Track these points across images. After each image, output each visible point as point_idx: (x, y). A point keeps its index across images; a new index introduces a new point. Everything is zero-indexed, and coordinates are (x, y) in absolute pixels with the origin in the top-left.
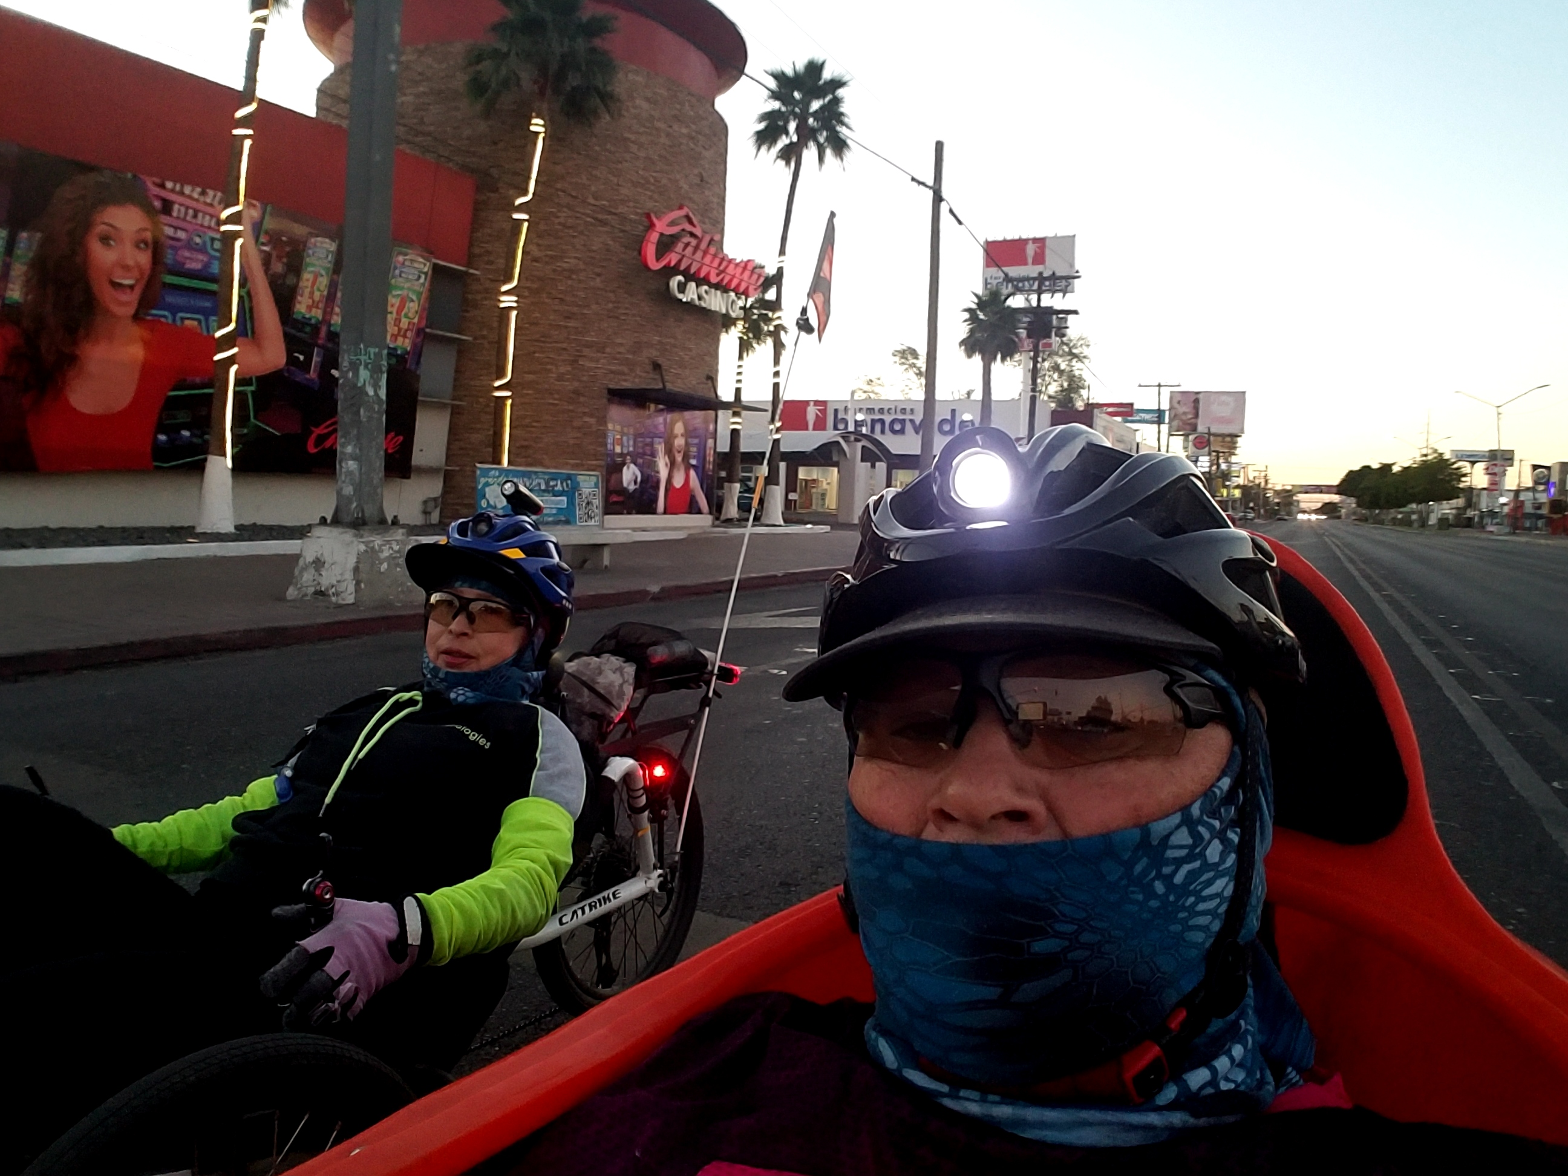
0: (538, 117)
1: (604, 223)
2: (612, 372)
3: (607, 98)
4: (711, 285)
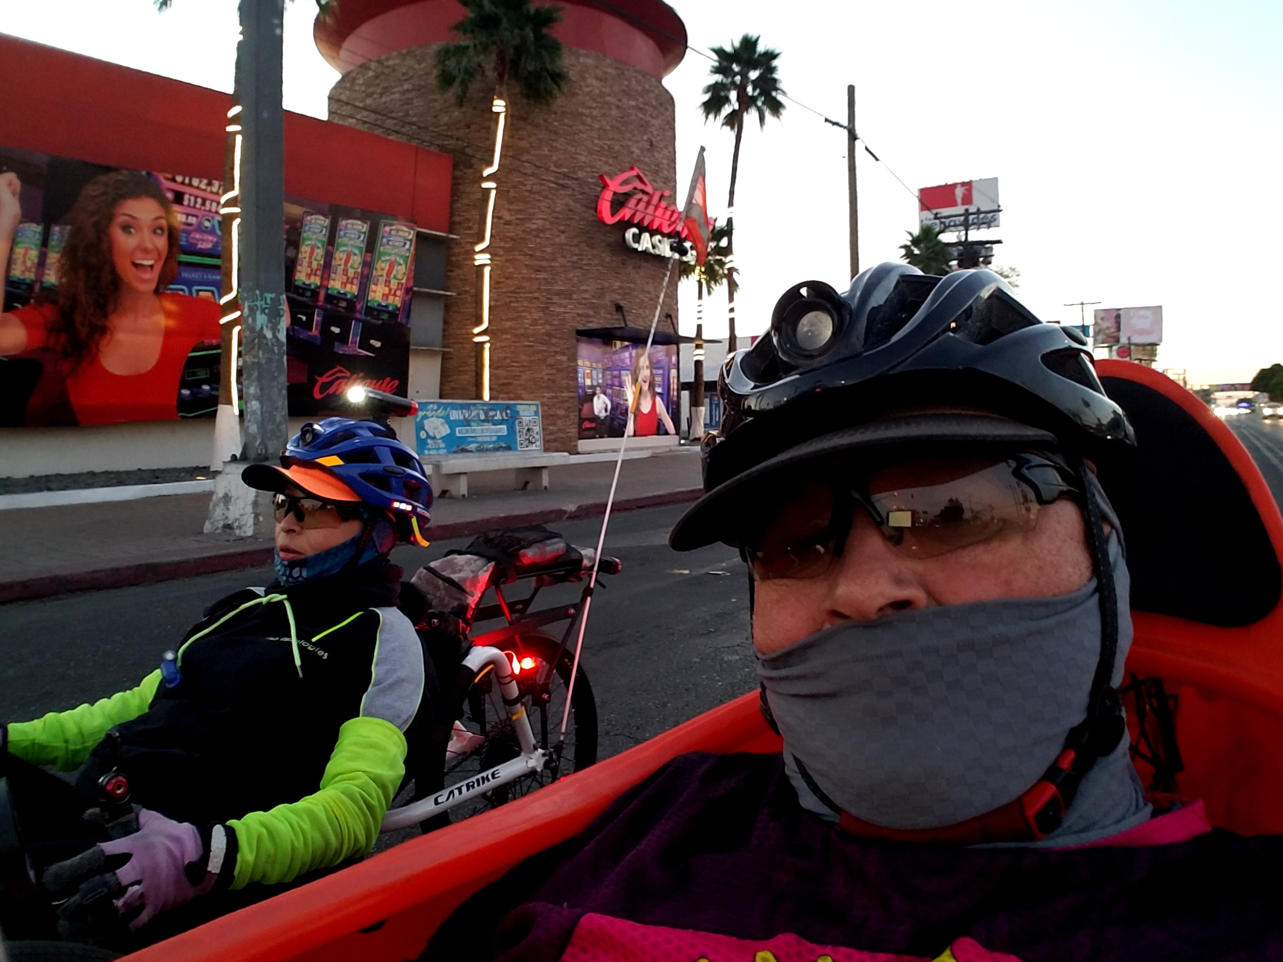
0: (500, 98)
1: (563, 186)
2: (579, 315)
3: (558, 77)
4: (663, 235)
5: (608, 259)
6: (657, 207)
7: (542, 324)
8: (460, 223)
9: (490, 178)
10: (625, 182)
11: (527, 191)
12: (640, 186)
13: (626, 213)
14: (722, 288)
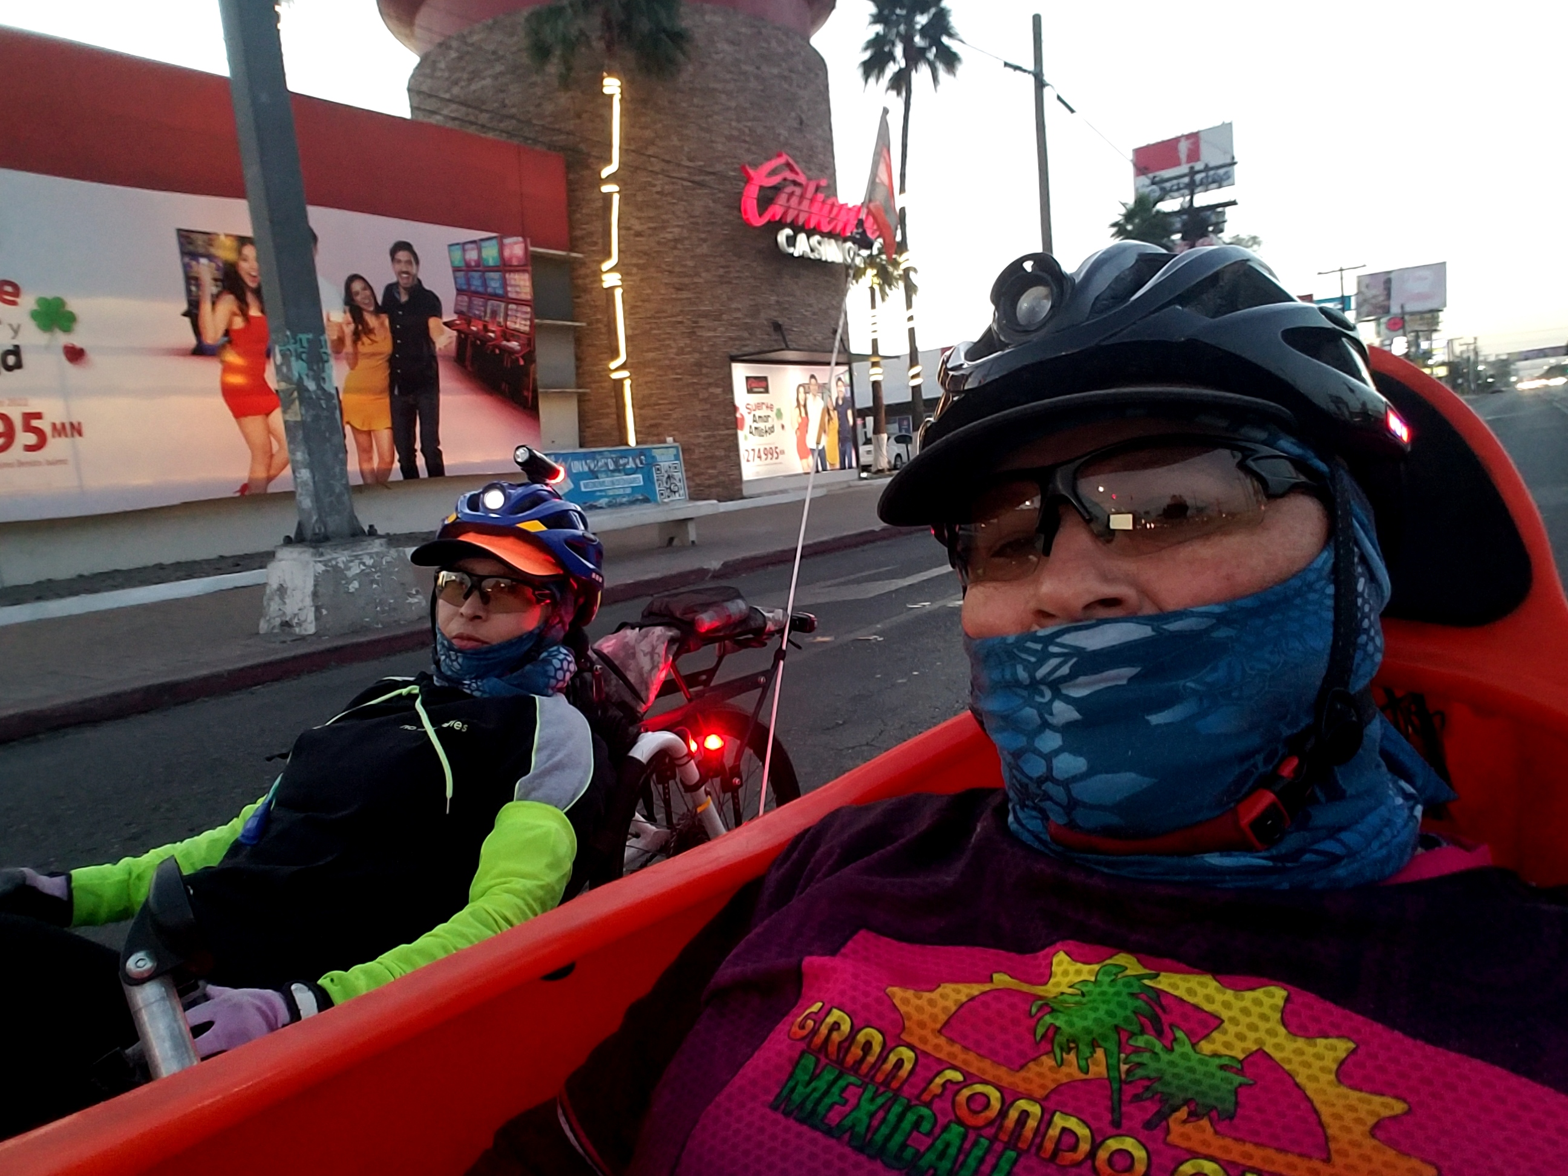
0: (611, 75)
2: (731, 338)
3: (680, 39)
4: (823, 235)
5: (759, 270)
6: (812, 201)
7: (689, 353)
8: (582, 238)
9: (611, 179)
10: (773, 172)
11: (658, 193)
12: (790, 176)
13: (776, 210)
14: (897, 292)
